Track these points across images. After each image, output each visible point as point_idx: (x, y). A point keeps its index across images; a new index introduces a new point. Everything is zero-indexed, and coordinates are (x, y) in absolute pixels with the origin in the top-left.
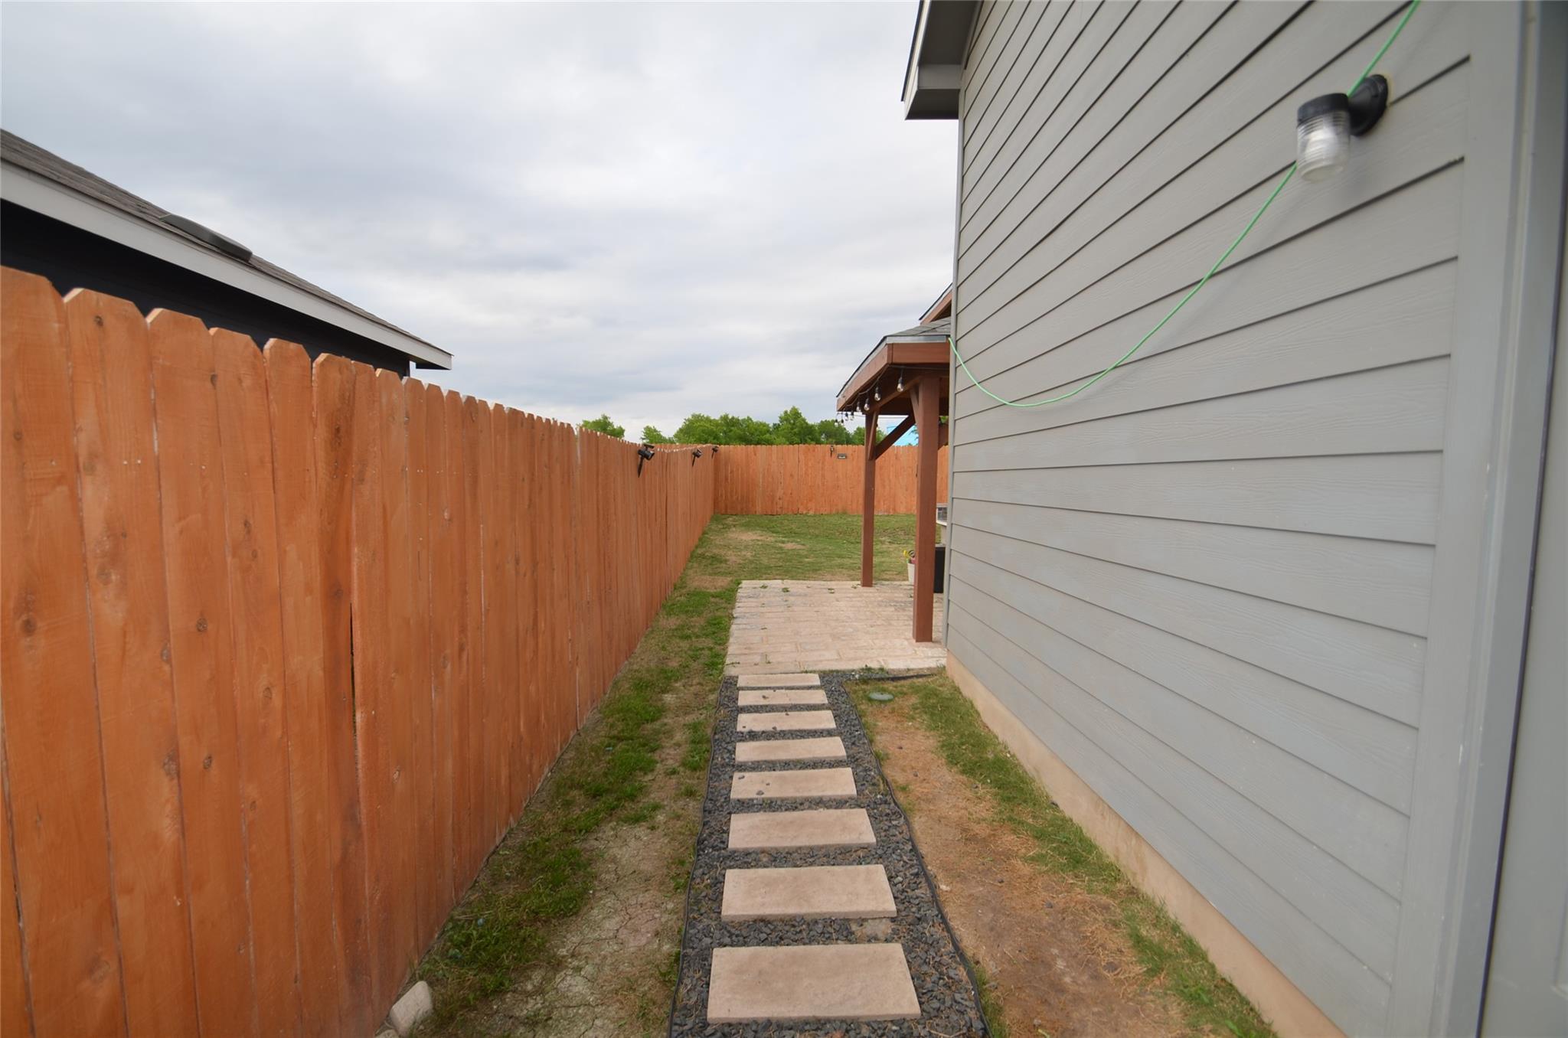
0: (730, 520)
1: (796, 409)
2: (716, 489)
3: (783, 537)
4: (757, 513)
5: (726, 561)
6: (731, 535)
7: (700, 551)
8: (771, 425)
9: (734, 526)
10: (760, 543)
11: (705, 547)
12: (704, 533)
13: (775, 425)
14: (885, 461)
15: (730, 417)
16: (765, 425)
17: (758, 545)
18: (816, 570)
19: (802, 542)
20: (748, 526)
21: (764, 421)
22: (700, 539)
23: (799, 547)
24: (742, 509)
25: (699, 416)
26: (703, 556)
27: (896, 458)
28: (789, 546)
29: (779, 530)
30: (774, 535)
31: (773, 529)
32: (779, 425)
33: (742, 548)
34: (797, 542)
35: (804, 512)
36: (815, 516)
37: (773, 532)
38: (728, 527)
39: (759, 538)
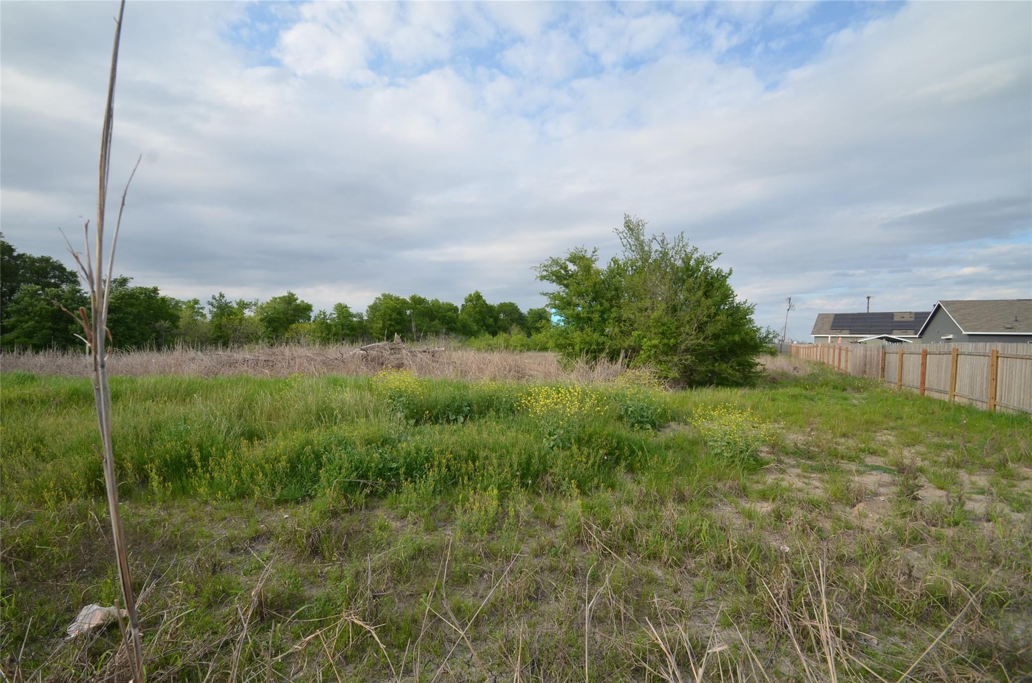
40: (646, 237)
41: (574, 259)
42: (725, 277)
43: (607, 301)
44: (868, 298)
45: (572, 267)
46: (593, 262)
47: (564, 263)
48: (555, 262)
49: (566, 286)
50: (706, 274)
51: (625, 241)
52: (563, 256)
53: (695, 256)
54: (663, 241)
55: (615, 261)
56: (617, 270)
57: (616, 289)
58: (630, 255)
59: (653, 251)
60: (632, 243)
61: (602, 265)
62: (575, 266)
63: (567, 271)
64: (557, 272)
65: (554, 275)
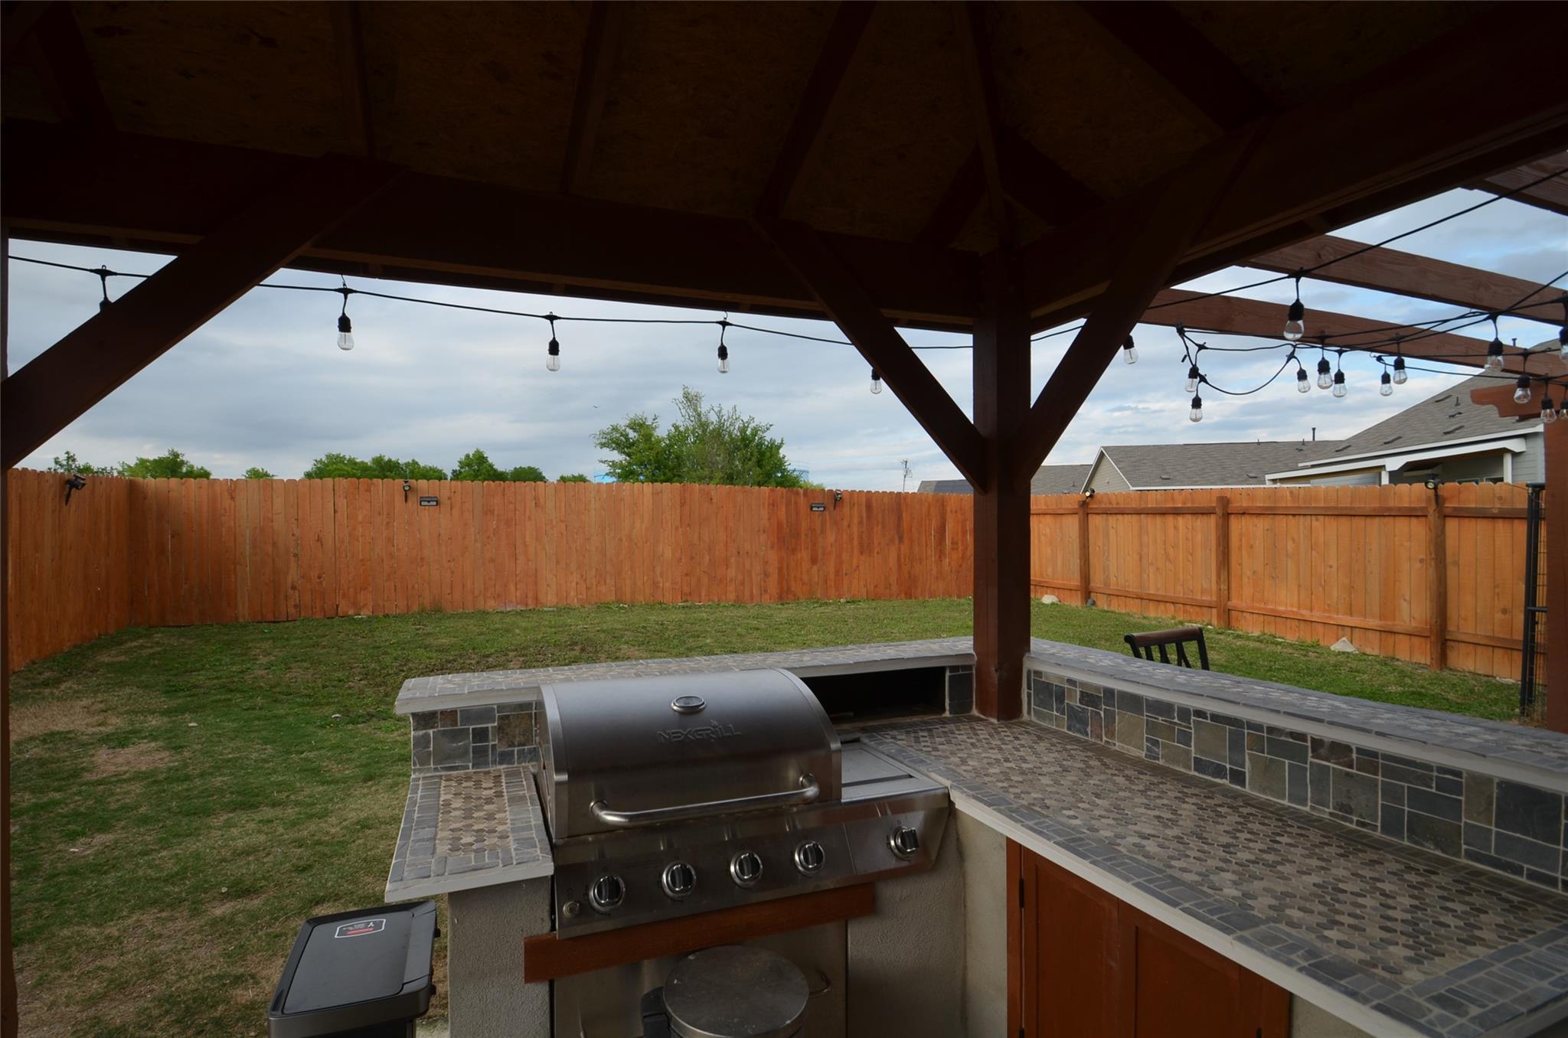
1: (481, 452)
4: (241, 619)
8: (449, 471)
13: (454, 471)
15: (386, 459)
21: (440, 468)
24: (203, 614)
25: (338, 456)
32: (459, 471)
35: (350, 613)
40: (704, 407)
41: (632, 426)
42: (779, 447)
43: (670, 470)
45: (632, 434)
46: (654, 428)
47: (625, 430)
48: (615, 429)
49: (629, 455)
50: (760, 444)
52: (622, 423)
53: (752, 425)
54: (720, 412)
55: (676, 428)
56: (678, 437)
57: (677, 457)
58: (688, 423)
59: (711, 421)
60: (690, 413)
61: (662, 431)
62: (636, 434)
63: (627, 439)
64: (617, 439)
65: (614, 442)
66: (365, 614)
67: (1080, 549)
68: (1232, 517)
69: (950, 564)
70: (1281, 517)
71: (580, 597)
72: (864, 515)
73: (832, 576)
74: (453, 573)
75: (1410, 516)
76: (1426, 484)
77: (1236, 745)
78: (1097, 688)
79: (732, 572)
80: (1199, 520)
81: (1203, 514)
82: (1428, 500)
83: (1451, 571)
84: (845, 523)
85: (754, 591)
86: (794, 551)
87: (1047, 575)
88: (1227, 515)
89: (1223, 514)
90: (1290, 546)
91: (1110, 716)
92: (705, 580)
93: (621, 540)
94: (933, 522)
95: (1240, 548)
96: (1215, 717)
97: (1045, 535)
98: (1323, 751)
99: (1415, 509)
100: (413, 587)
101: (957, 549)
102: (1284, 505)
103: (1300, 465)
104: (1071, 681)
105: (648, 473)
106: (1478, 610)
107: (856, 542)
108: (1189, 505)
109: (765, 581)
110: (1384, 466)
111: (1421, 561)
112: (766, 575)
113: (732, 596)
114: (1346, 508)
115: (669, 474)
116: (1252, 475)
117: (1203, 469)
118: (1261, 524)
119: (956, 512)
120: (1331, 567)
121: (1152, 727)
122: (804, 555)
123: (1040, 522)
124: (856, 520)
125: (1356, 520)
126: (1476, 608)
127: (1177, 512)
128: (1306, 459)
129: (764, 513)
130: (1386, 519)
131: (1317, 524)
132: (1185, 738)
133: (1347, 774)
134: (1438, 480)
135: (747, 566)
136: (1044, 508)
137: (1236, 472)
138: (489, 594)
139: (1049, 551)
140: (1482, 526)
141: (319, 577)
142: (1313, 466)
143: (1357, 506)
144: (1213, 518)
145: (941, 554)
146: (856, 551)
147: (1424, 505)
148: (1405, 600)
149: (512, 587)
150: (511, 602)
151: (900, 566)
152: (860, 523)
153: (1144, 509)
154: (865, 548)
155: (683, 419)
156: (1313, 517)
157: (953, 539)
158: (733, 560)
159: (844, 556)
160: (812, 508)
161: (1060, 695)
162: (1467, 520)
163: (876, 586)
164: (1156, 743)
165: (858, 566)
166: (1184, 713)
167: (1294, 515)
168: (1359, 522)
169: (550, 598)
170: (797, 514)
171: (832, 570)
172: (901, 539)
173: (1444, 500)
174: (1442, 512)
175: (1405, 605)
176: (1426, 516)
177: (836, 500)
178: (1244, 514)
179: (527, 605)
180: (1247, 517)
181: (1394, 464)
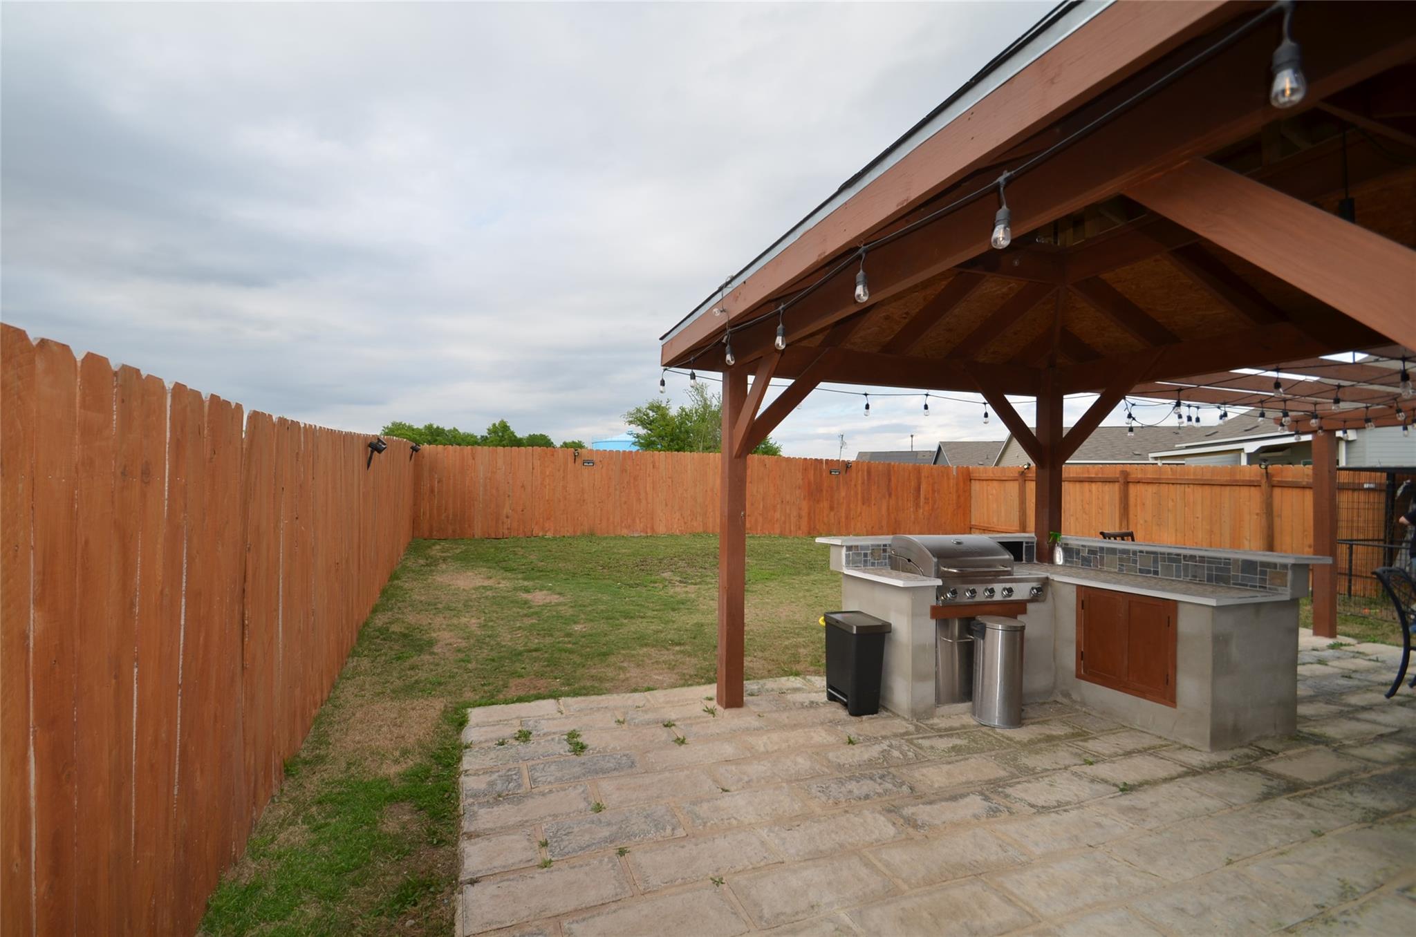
0: (436, 551)
1: (505, 422)
2: (416, 504)
3: (524, 579)
4: (476, 537)
5: (431, 643)
6: (439, 579)
7: (380, 620)
8: (479, 437)
9: (445, 560)
10: (489, 593)
11: (391, 609)
12: (394, 576)
13: (482, 437)
14: (640, 469)
15: (435, 426)
16: (472, 436)
17: (486, 598)
18: (605, 654)
19: (558, 589)
20: (467, 560)
21: (472, 433)
22: (384, 592)
23: (555, 599)
24: (454, 531)
25: (400, 424)
26: (384, 632)
27: (654, 467)
28: (539, 597)
29: (514, 565)
30: (509, 574)
31: (504, 564)
32: (487, 437)
33: (460, 606)
34: (550, 589)
35: (540, 534)
36: (554, 539)
37: (506, 570)
38: (432, 563)
39: (486, 583)
41: (652, 408)
43: (681, 441)
44: (912, 436)
45: (651, 414)
46: (668, 409)
47: (646, 411)
48: (639, 410)
49: (650, 430)
51: (693, 398)
52: (644, 406)
55: (683, 410)
56: (685, 416)
59: (713, 406)
60: (698, 399)
61: (674, 411)
62: (654, 414)
63: (649, 417)
64: (641, 418)
65: (639, 420)
66: (549, 535)
67: (1020, 504)
68: (1131, 485)
69: (923, 513)
70: (1164, 485)
71: (680, 528)
72: (866, 478)
73: (843, 520)
74: (601, 510)
75: (1250, 486)
76: (1260, 465)
77: (1155, 561)
78: (1096, 547)
79: (777, 515)
80: (1107, 487)
81: (1109, 482)
82: (1262, 475)
83: (1277, 521)
84: (853, 483)
85: (792, 528)
86: (818, 501)
87: (993, 522)
88: (1127, 483)
89: (1124, 482)
90: (1171, 504)
91: (1102, 558)
92: (760, 519)
93: (706, 491)
94: (913, 483)
95: (1136, 506)
96: (1147, 552)
97: (992, 495)
98: (1187, 559)
99: (1253, 481)
100: (578, 519)
101: (928, 503)
102: (1166, 477)
103: (1177, 446)
104: (1083, 546)
105: (665, 443)
106: (1294, 545)
107: (860, 497)
108: (1100, 476)
109: (799, 522)
110: (1243, 449)
111: (1257, 514)
112: (800, 517)
113: (778, 531)
114: (1208, 480)
115: (681, 444)
116: (1137, 453)
117: (1097, 447)
118: (1151, 489)
119: (928, 477)
120: (1198, 518)
121: (1121, 560)
122: (825, 504)
123: (988, 485)
124: (860, 482)
125: (1215, 487)
126: (1292, 544)
127: (1091, 481)
128: (1182, 441)
129: (800, 476)
130: (1234, 488)
131: (1189, 490)
132: (1135, 562)
133: (1196, 565)
134: (1267, 463)
135: (788, 511)
136: (992, 475)
137: (1123, 450)
138: (623, 525)
139: (995, 506)
140: (1296, 492)
141: (522, 511)
142: (1187, 447)
143: (1215, 478)
144: (1117, 485)
145: (917, 506)
146: (860, 503)
147: (1259, 479)
148: (1247, 539)
149: (638, 521)
150: (637, 530)
151: (889, 514)
152: (863, 483)
153: (1068, 478)
154: (866, 501)
155: (693, 403)
156: (1186, 486)
157: (925, 495)
158: (778, 506)
159: (852, 506)
160: (831, 472)
161: (1078, 552)
162: (1286, 489)
163: (873, 528)
164: (1122, 565)
165: (861, 513)
166: (1135, 553)
167: (1173, 484)
168: (1217, 489)
169: (661, 529)
170: (821, 475)
171: (843, 515)
172: (890, 495)
173: (1273, 476)
174: (1272, 484)
175: (1246, 543)
176: (1260, 486)
177: (847, 467)
178: (1139, 482)
179: (647, 533)
180: (1141, 484)
181: (1251, 447)
